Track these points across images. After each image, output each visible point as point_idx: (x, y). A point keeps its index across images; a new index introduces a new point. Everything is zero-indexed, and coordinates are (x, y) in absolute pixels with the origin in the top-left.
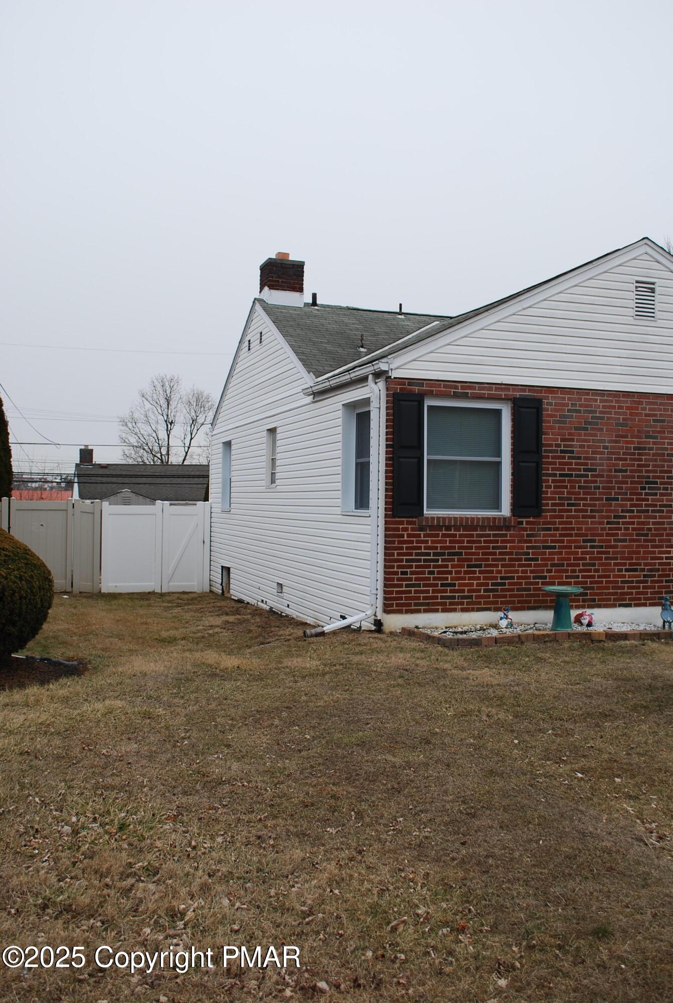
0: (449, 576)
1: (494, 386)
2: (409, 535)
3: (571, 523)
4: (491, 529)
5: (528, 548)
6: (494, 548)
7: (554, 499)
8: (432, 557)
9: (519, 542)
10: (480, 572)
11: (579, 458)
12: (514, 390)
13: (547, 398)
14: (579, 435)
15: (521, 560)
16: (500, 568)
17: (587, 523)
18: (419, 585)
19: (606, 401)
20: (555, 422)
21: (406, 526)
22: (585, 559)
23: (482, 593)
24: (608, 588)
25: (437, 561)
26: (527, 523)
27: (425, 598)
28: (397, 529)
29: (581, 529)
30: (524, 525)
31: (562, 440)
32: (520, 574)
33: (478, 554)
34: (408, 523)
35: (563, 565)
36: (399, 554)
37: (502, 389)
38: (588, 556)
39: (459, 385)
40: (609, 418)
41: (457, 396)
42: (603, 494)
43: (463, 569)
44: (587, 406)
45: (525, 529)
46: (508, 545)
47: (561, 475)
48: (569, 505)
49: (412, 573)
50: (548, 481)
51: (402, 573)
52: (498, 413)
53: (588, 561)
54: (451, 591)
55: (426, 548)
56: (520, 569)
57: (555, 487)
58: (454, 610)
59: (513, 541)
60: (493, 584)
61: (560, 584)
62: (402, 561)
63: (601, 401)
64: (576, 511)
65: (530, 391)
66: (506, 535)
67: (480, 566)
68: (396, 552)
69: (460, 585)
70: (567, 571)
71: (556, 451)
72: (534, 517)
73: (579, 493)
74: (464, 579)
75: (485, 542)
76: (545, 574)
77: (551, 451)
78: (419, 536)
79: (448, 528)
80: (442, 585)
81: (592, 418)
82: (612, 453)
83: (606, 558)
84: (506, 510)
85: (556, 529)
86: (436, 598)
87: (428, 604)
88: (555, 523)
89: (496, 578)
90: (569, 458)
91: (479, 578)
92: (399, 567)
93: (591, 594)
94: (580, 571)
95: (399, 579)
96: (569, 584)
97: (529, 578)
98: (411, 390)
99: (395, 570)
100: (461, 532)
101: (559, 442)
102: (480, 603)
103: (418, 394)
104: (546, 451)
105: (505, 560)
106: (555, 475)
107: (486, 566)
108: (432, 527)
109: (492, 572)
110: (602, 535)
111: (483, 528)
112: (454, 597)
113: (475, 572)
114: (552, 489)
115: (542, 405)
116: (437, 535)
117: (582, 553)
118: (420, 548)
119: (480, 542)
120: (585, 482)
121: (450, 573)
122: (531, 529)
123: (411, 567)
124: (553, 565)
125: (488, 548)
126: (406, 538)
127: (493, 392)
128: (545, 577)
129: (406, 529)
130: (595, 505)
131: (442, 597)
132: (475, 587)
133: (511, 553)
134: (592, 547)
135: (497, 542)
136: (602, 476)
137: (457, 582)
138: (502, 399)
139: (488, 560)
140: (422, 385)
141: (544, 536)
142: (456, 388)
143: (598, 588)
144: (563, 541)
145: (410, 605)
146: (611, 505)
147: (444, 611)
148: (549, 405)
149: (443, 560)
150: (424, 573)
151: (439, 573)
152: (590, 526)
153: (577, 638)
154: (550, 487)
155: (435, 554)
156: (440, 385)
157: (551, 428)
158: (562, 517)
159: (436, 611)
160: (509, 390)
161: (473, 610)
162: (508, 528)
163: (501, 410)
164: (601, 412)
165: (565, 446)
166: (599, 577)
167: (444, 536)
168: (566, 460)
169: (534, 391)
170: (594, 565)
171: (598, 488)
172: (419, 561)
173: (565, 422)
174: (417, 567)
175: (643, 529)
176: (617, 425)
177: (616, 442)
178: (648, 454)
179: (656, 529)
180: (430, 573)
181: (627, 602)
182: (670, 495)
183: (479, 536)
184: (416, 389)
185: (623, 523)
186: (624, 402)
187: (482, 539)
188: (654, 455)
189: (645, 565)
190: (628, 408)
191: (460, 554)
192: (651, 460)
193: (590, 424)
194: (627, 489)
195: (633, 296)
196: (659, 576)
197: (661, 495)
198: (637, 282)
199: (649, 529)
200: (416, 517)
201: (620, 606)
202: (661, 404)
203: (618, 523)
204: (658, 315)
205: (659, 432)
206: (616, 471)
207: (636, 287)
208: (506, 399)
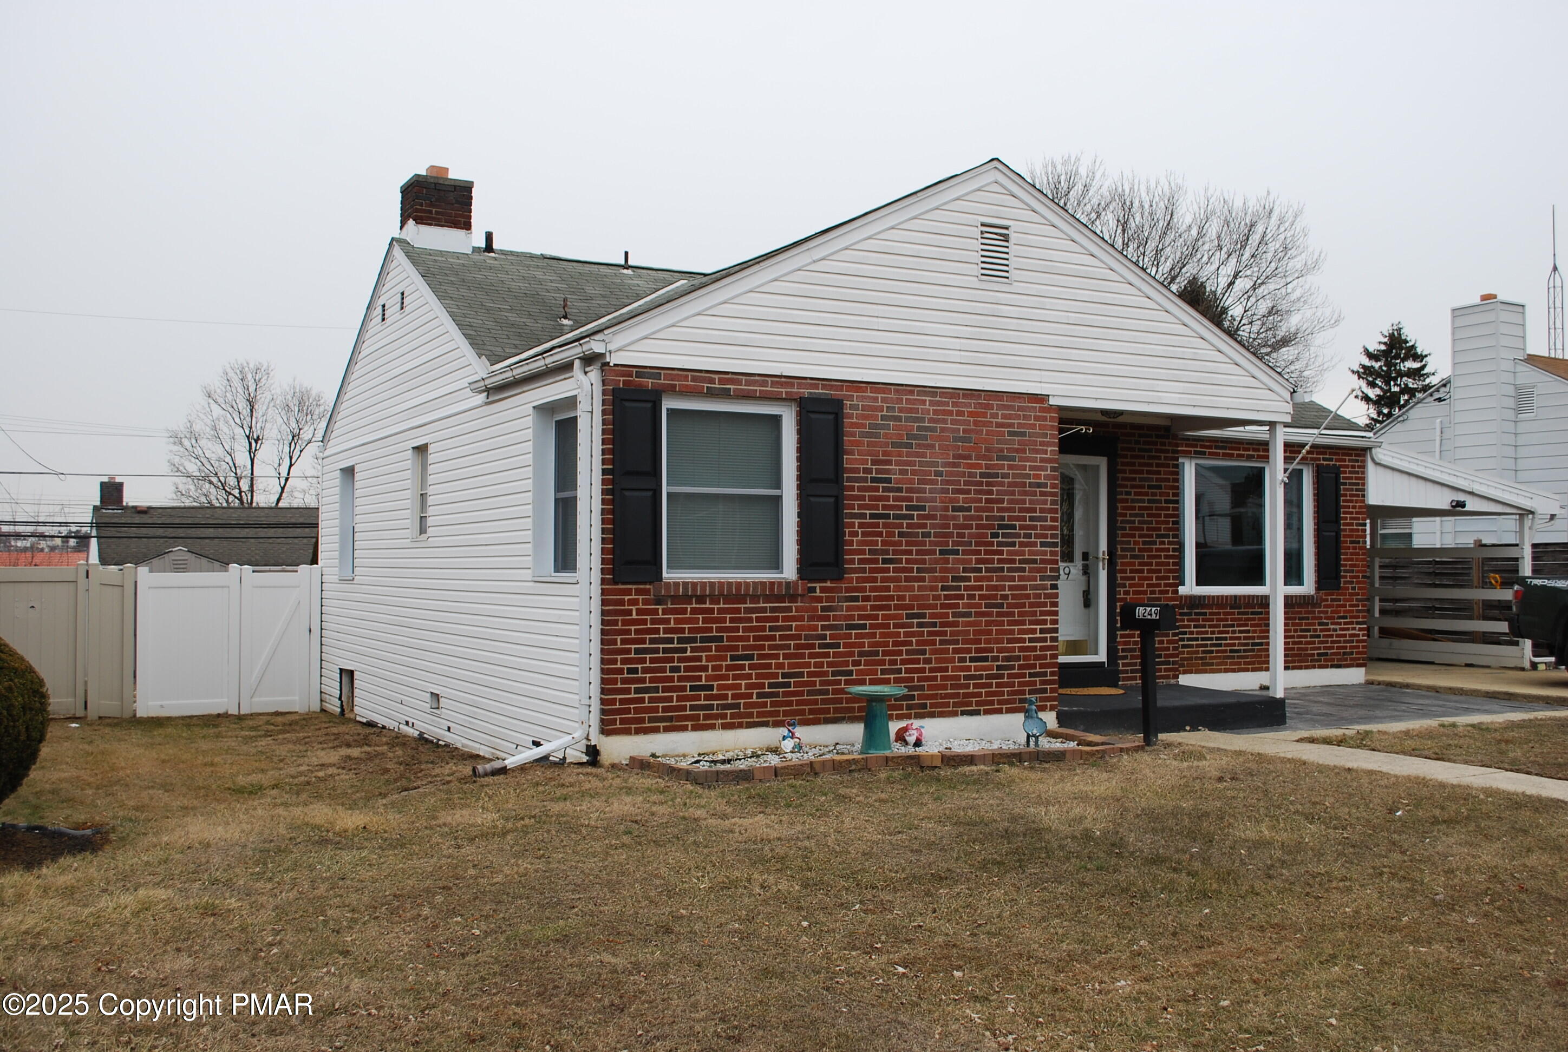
0: (703, 674)
1: (769, 379)
2: (639, 612)
3: (888, 589)
4: (768, 599)
5: (824, 627)
6: (771, 629)
7: (862, 552)
8: (675, 645)
9: (811, 618)
10: (752, 667)
11: (900, 490)
12: (801, 386)
13: (851, 398)
14: (900, 455)
15: (812, 646)
16: (781, 660)
17: (912, 589)
18: (656, 690)
19: (938, 403)
20: (863, 435)
21: (634, 598)
22: (910, 643)
23: (754, 699)
24: (945, 687)
25: (685, 650)
27: (665, 709)
28: (621, 603)
29: (903, 598)
30: (818, 593)
31: (874, 462)
32: (812, 669)
33: (748, 639)
34: (638, 592)
35: (877, 654)
36: (624, 642)
37: (782, 385)
38: (914, 640)
39: (716, 377)
40: (943, 430)
41: (712, 394)
42: (936, 544)
43: (724, 663)
44: (911, 410)
45: (819, 600)
46: (794, 624)
47: (872, 516)
48: (885, 561)
49: (645, 671)
50: (853, 525)
51: (630, 671)
52: (776, 421)
53: (914, 647)
54: (707, 698)
55: (666, 631)
56: (813, 661)
57: (864, 534)
58: (712, 727)
59: (801, 619)
60: (771, 685)
61: (873, 682)
62: (628, 651)
63: (931, 403)
64: (895, 570)
65: (824, 387)
66: (789, 609)
67: (750, 657)
68: (619, 638)
69: (720, 687)
70: (882, 662)
71: (865, 480)
72: (832, 580)
73: (900, 544)
74: (726, 677)
75: (758, 619)
76: (851, 668)
77: (857, 479)
78: (655, 612)
79: (701, 599)
80: (693, 688)
81: (918, 428)
82: (948, 482)
83: (941, 642)
84: (789, 570)
85: (866, 599)
86: (684, 708)
87: (670, 719)
88: (863, 589)
89: (775, 676)
90: (885, 489)
91: (749, 676)
92: (624, 661)
93: (920, 697)
94: (904, 662)
95: (624, 681)
96: (886, 682)
97: (825, 674)
98: (640, 385)
99: (619, 666)
100: (722, 606)
101: (869, 466)
102: (751, 715)
103: (652, 390)
104: (849, 480)
105: (788, 647)
106: (863, 516)
107: (761, 657)
108: (675, 599)
109: (769, 666)
110: (935, 607)
111: (755, 599)
112: (710, 707)
113: (742, 667)
114: (860, 538)
115: (842, 409)
116: (684, 611)
117: (907, 634)
118: (657, 631)
119: (750, 620)
120: (909, 526)
121: (705, 669)
122: (829, 599)
123: (643, 661)
124: (861, 654)
125: (763, 629)
126: (634, 616)
127: (769, 389)
128: (850, 673)
129: (634, 602)
130: (924, 562)
131: (693, 708)
132: (743, 691)
133: (798, 637)
134: (920, 625)
135: (776, 619)
136: (934, 517)
137: (715, 683)
138: (782, 399)
139: (762, 647)
140: (658, 376)
141: (849, 609)
142: (712, 381)
143: (931, 688)
144: (876, 617)
145: (642, 720)
146: (947, 561)
147: (696, 728)
148: (854, 410)
149: (693, 650)
150: (663, 670)
151: (687, 669)
152: (916, 593)
153: (899, 764)
154: (855, 534)
155: (680, 640)
156: (687, 376)
157: (858, 444)
158: (875, 580)
159: (684, 729)
160: (792, 385)
161: (740, 726)
162: (793, 598)
163: (780, 416)
164: (931, 420)
165: (878, 471)
166: (931, 670)
167: (694, 611)
168: (880, 493)
169: (831, 388)
170: (924, 652)
171: (929, 535)
172: (656, 651)
173: (877, 436)
174: (652, 661)
175: (995, 597)
176: (956, 439)
177: (954, 465)
178: (1002, 484)
179: (1014, 597)
180: (673, 669)
181: (974, 708)
182: (1035, 544)
183: (748, 610)
184: (649, 382)
185: (966, 589)
186: (966, 405)
187: (754, 616)
188: (1010, 485)
189: (1000, 650)
190: (971, 414)
191: (720, 639)
192: (1006, 493)
193: (915, 437)
194: (970, 536)
195: (977, 245)
196: (1020, 667)
197: (1021, 544)
198: (983, 225)
199: (1005, 597)
200: (650, 583)
201: (963, 713)
202: (1020, 408)
203: (959, 588)
204: (1014, 274)
205: (1017, 451)
206: (954, 509)
207: (982, 233)
208: (788, 399)
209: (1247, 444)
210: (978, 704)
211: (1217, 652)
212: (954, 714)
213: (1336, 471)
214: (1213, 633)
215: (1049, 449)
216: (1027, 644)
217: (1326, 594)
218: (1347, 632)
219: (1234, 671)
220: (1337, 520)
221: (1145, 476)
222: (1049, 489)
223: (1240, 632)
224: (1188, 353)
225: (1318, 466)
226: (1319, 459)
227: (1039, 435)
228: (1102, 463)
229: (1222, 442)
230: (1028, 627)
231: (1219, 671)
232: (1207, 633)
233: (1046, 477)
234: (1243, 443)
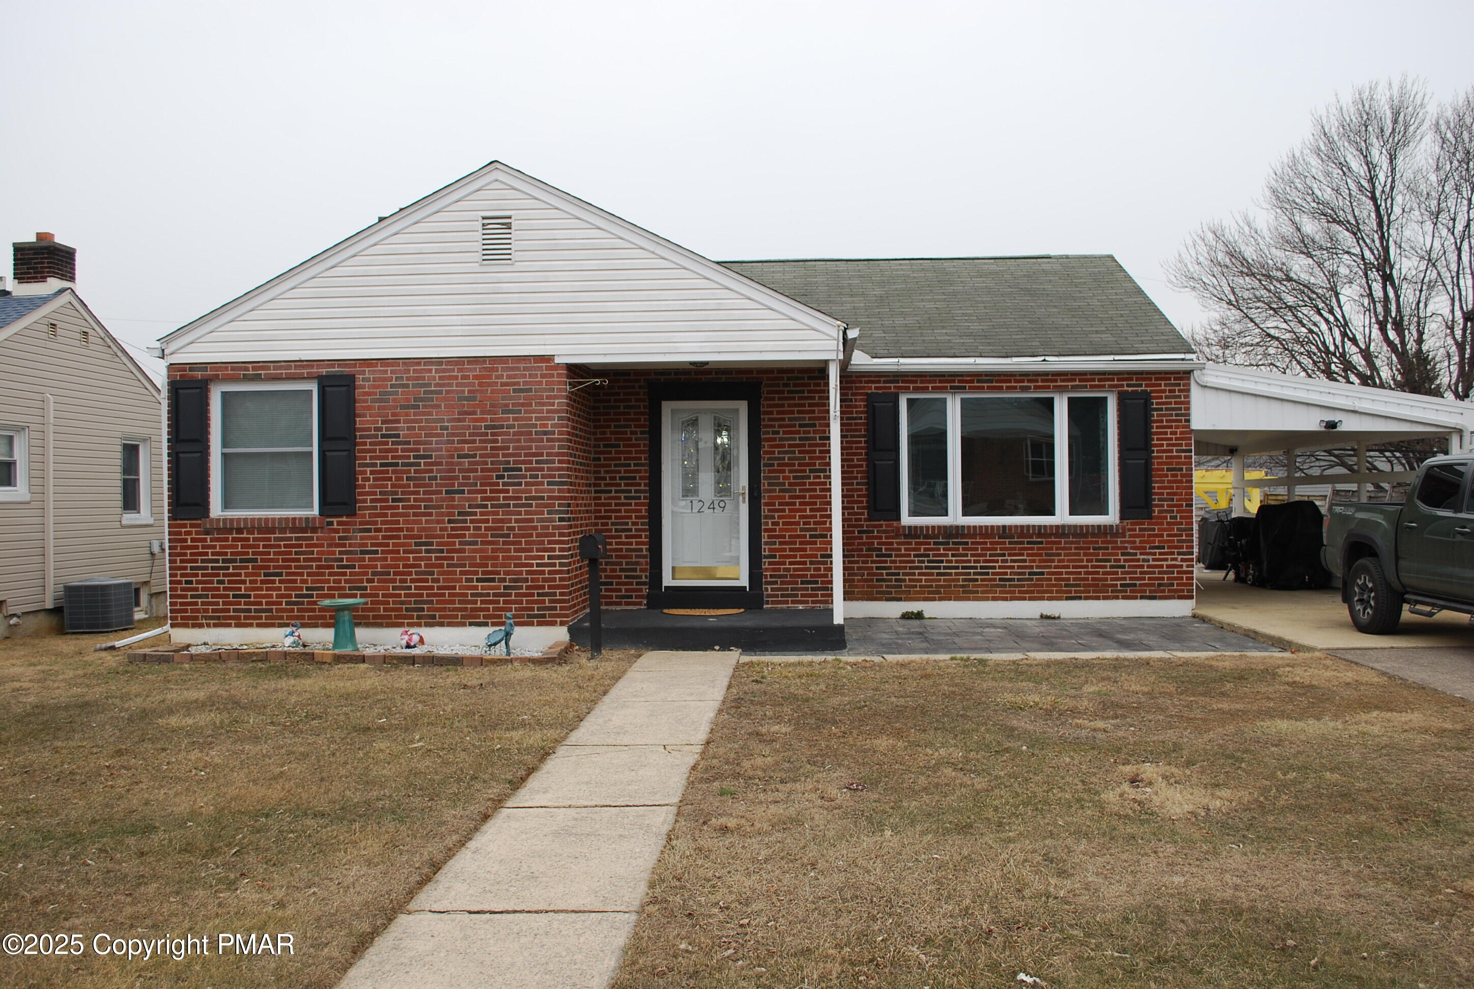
0: (243, 586)
1: (292, 364)
2: (193, 540)
3: (398, 522)
4: (293, 530)
5: (341, 553)
6: (297, 553)
7: (375, 493)
8: (221, 564)
9: (329, 546)
10: (281, 582)
11: (408, 443)
12: (318, 367)
13: (364, 372)
14: (408, 415)
15: (332, 567)
16: (305, 577)
17: (420, 522)
18: (207, 596)
19: (444, 371)
20: (373, 401)
21: (189, 530)
22: (419, 566)
23: (284, 606)
24: (453, 602)
25: (228, 568)
26: (339, 523)
27: (214, 611)
28: (181, 533)
29: (412, 530)
30: (335, 526)
31: (383, 422)
32: (332, 584)
33: (278, 560)
34: (192, 526)
35: (388, 574)
36: (182, 561)
37: (303, 367)
38: (422, 563)
39: (250, 366)
40: (448, 392)
41: (247, 379)
42: (442, 485)
43: (259, 579)
44: (417, 378)
45: (337, 531)
46: (316, 550)
47: (382, 465)
48: (394, 500)
49: (198, 582)
50: (365, 472)
51: (187, 582)
52: (310, 392)
53: (423, 569)
54: (246, 604)
55: (213, 554)
56: (332, 578)
57: (375, 479)
58: (251, 625)
59: (322, 546)
60: (297, 596)
61: (341, 596)
62: (185, 568)
63: (437, 371)
64: (404, 507)
65: (339, 366)
66: (312, 538)
67: (280, 574)
68: (178, 558)
69: (256, 596)
70: (394, 581)
71: (376, 436)
72: (347, 516)
73: (409, 486)
74: (261, 589)
75: (286, 546)
76: (365, 584)
77: (368, 437)
78: (205, 540)
79: (240, 531)
80: (234, 596)
81: (425, 392)
82: (453, 435)
83: (449, 566)
84: (316, 511)
85: (378, 530)
86: (228, 611)
87: (218, 618)
88: (376, 523)
89: (301, 589)
90: (393, 443)
91: (279, 589)
92: (182, 575)
93: (429, 609)
94: (412, 581)
97: (344, 588)
98: (192, 376)
99: (179, 578)
100: (256, 536)
101: (380, 425)
102: (281, 618)
103: (201, 380)
104: (361, 437)
105: (311, 567)
106: (375, 465)
107: (288, 574)
108: (219, 531)
109: (295, 581)
110: (442, 537)
111: (283, 530)
112: (249, 611)
113: (274, 582)
114: (371, 482)
115: (355, 382)
116: (227, 540)
117: (415, 559)
118: (206, 554)
119: (279, 546)
120: (416, 472)
121: (244, 582)
122: (344, 531)
123: (197, 575)
124: (374, 574)
125: (290, 553)
126: (189, 543)
127: (294, 371)
128: (365, 588)
129: (189, 533)
130: (431, 500)
131: (235, 610)
132: (274, 599)
133: (320, 560)
134: (427, 551)
135: (301, 546)
136: (440, 464)
137: (252, 593)
138: (304, 378)
139: (290, 567)
140: (206, 369)
141: (362, 538)
142: (247, 369)
143: (438, 602)
144: (387, 545)
145: (196, 618)
146: (453, 499)
147: (238, 625)
148: (365, 381)
149: (234, 568)
150: (212, 582)
151: (230, 582)
152: (424, 525)
154: (368, 479)
155: (224, 561)
156: (228, 367)
157: (369, 408)
158: (386, 515)
159: (229, 625)
160: (312, 367)
161: (272, 625)
162: (314, 530)
164: (436, 385)
165: (387, 429)
166: (439, 588)
167: (234, 539)
168: (390, 446)
169: (346, 366)
170: (432, 573)
171: (435, 478)
172: (206, 568)
173: (387, 401)
174: (203, 575)
175: (502, 528)
176: (460, 399)
177: (459, 420)
178: (508, 434)
179: (520, 528)
180: (219, 582)
181: (482, 620)
182: (542, 484)
183: (276, 539)
184: (199, 374)
185: (472, 521)
186: (470, 370)
187: (282, 543)
188: (515, 434)
189: (506, 573)
190: (475, 377)
191: (256, 560)
192: (511, 441)
193: (421, 400)
194: (475, 478)
195: (478, 236)
196: (528, 588)
197: (527, 484)
198: (484, 218)
199: (512, 529)
200: (200, 519)
201: (471, 624)
202: (525, 369)
203: (465, 521)
204: (515, 256)
205: (522, 405)
206: (459, 457)
207: (483, 225)
208: (310, 378)
209: (1020, 375)
210: (485, 617)
211: (982, 580)
212: (463, 625)
213: (1146, 398)
214: (978, 562)
215: (557, 401)
216: (535, 568)
217: (1132, 524)
218: (1165, 563)
219: (1005, 599)
220: (1147, 446)
221: (796, 415)
222: (556, 436)
223: (1012, 561)
224: (712, 304)
225: (1119, 393)
226: (1122, 386)
227: (545, 390)
228: (743, 407)
229: (986, 375)
230: (535, 553)
231: (987, 599)
232: (970, 561)
233: (553, 426)
234: (1015, 375)
